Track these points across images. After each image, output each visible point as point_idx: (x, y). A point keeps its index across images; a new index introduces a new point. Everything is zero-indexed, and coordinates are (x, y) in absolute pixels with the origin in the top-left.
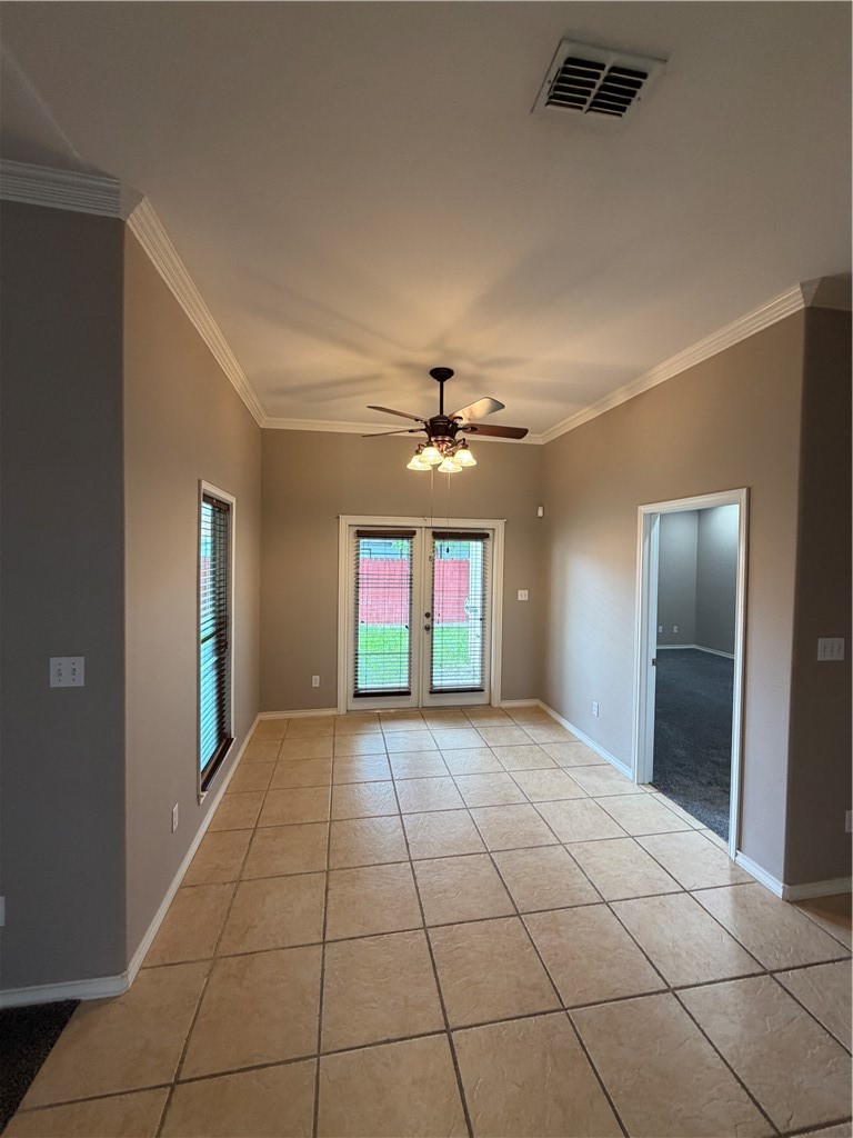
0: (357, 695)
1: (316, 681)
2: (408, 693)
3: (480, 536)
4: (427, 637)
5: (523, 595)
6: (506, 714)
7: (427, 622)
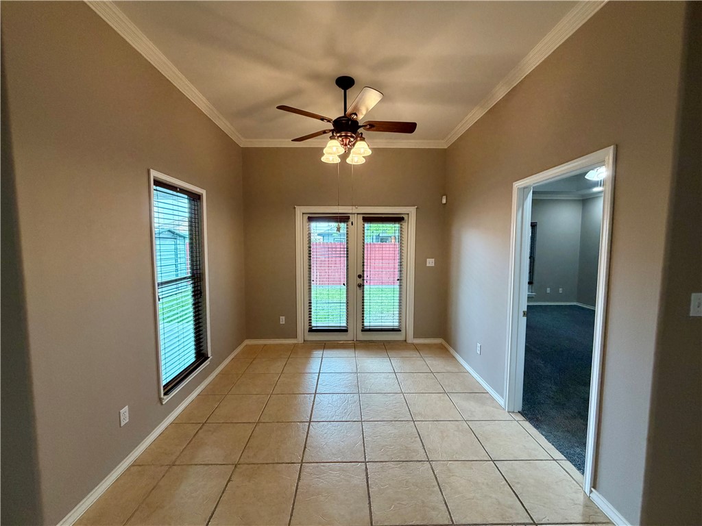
0: (311, 330)
1: (283, 320)
2: (346, 331)
3: (397, 219)
4: (360, 292)
5: (430, 262)
6: (416, 348)
7: (360, 281)
